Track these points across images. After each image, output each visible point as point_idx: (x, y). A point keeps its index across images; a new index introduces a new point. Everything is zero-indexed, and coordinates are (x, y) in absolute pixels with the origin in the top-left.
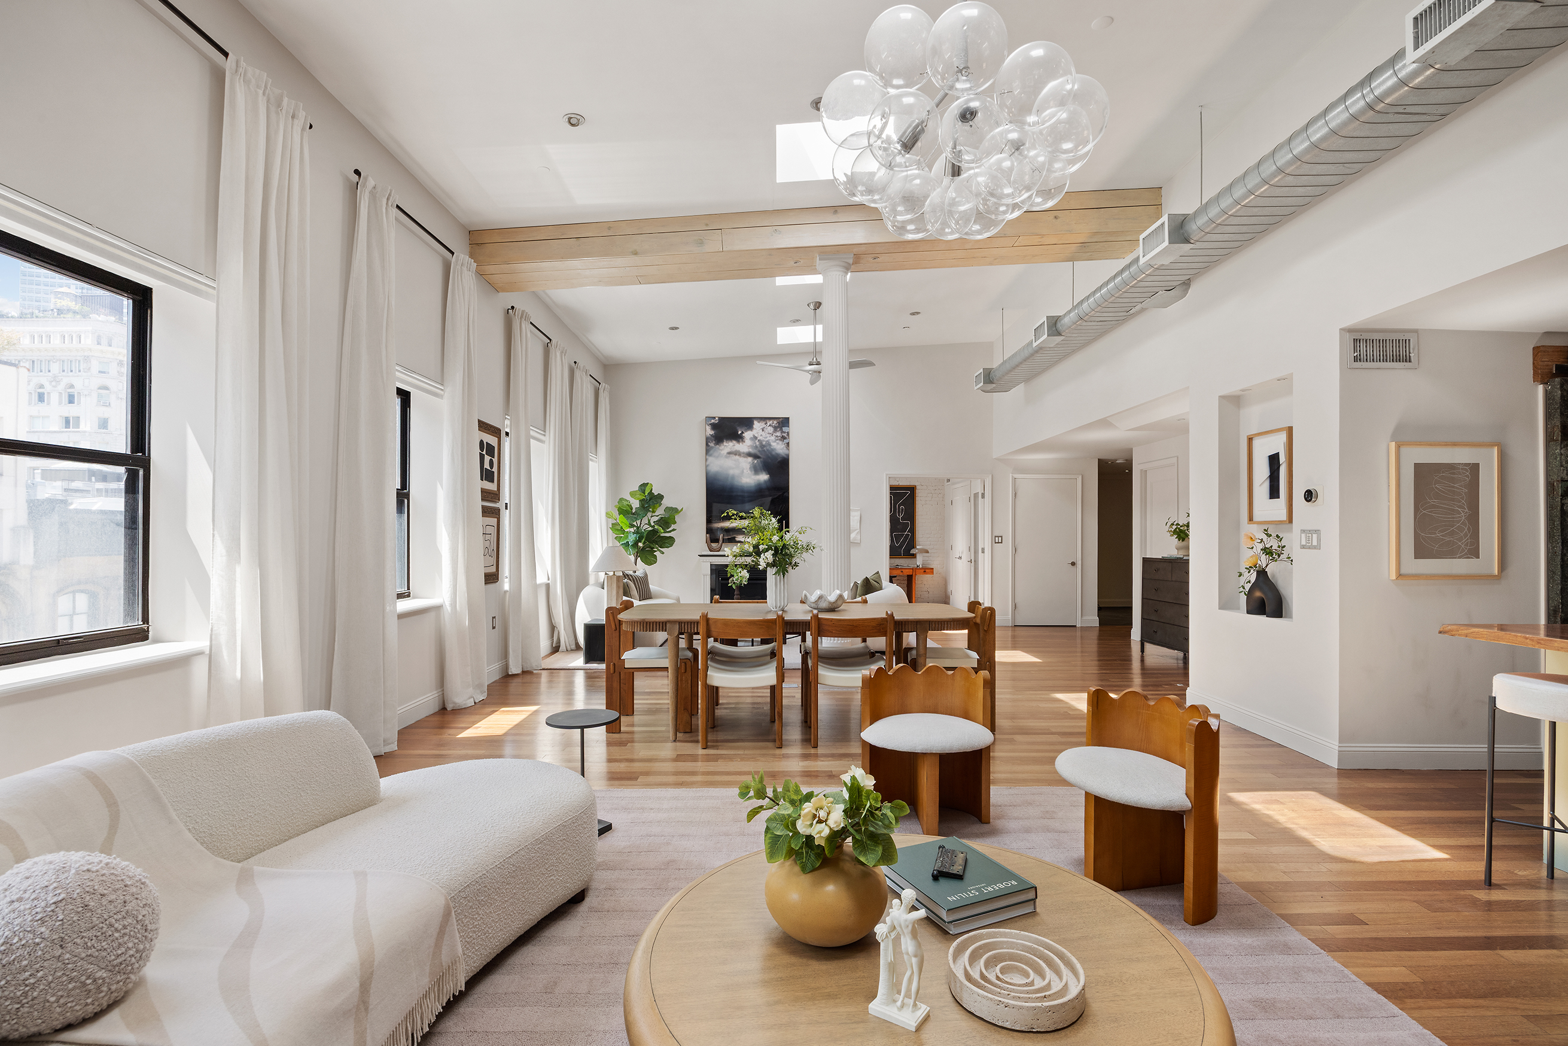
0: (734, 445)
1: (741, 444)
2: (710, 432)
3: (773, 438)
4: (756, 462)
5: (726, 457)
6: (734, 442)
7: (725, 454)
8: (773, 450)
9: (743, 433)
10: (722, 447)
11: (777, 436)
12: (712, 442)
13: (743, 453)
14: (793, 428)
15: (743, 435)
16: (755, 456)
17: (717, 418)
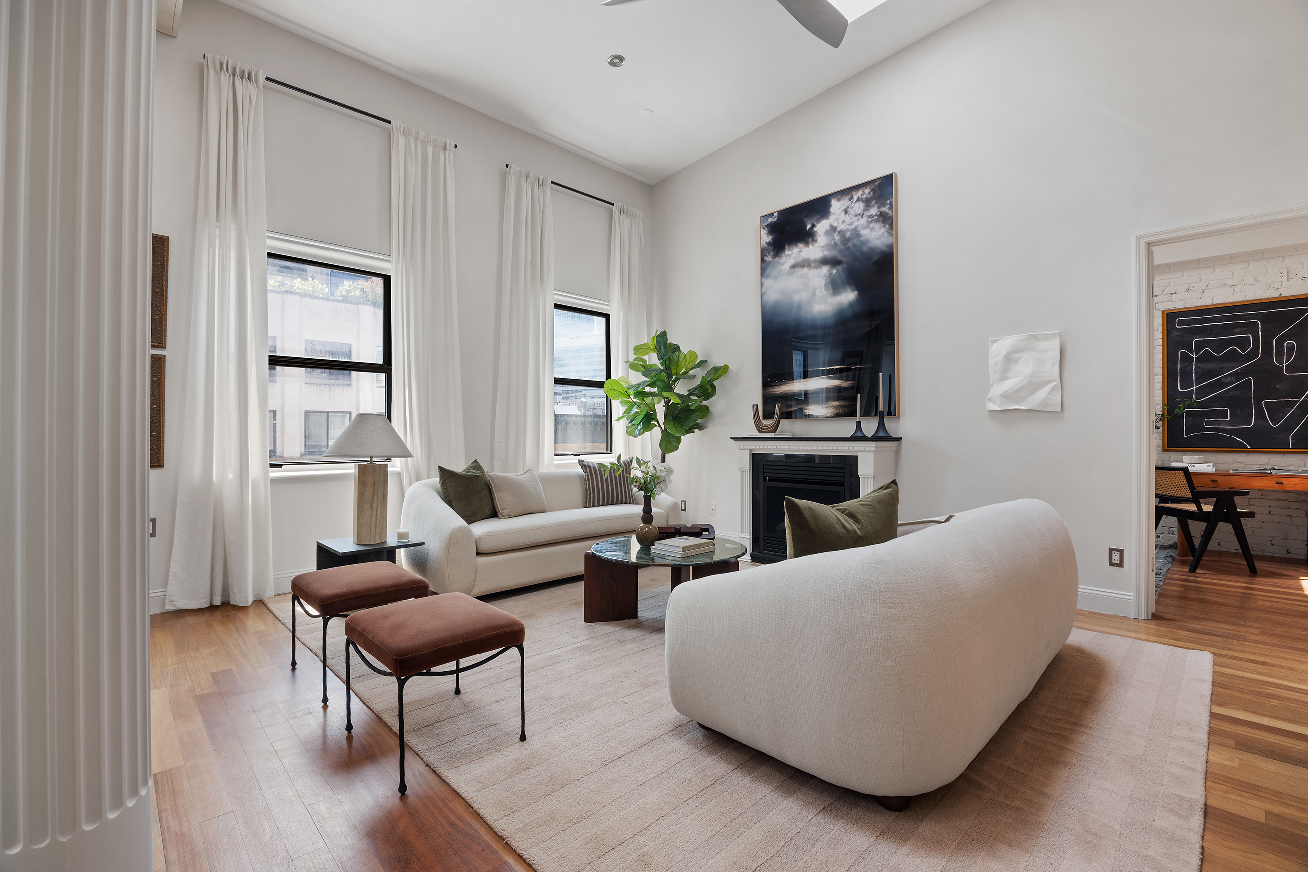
0: (801, 251)
1: (811, 246)
2: (767, 238)
3: (863, 221)
4: (835, 272)
5: (789, 274)
6: (801, 246)
7: (788, 269)
8: (864, 243)
9: (814, 226)
10: (784, 259)
11: (871, 216)
12: (769, 254)
13: (815, 261)
14: (904, 192)
15: (815, 229)
16: (832, 262)
17: (775, 214)
